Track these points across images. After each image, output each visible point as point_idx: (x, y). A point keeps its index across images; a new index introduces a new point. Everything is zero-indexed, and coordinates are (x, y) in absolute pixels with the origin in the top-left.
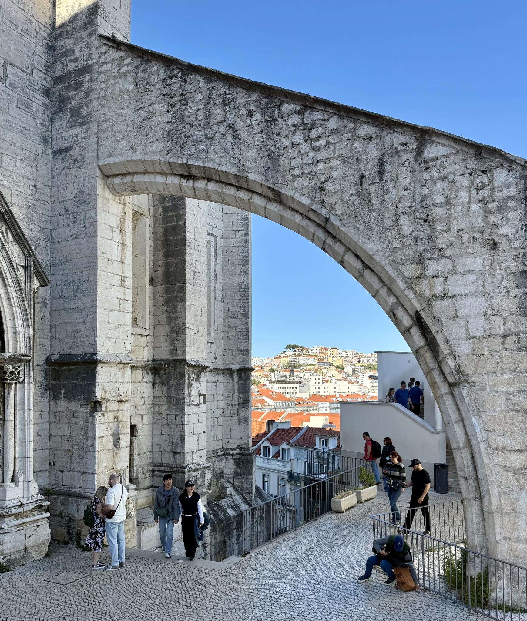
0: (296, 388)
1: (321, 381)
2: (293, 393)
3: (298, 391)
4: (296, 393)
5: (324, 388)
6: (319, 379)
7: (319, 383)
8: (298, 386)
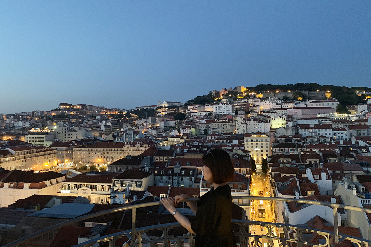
0: (43, 138)
1: (66, 131)
2: (41, 141)
3: (44, 139)
4: (43, 141)
5: (69, 135)
6: (65, 129)
7: (65, 132)
8: (44, 136)
